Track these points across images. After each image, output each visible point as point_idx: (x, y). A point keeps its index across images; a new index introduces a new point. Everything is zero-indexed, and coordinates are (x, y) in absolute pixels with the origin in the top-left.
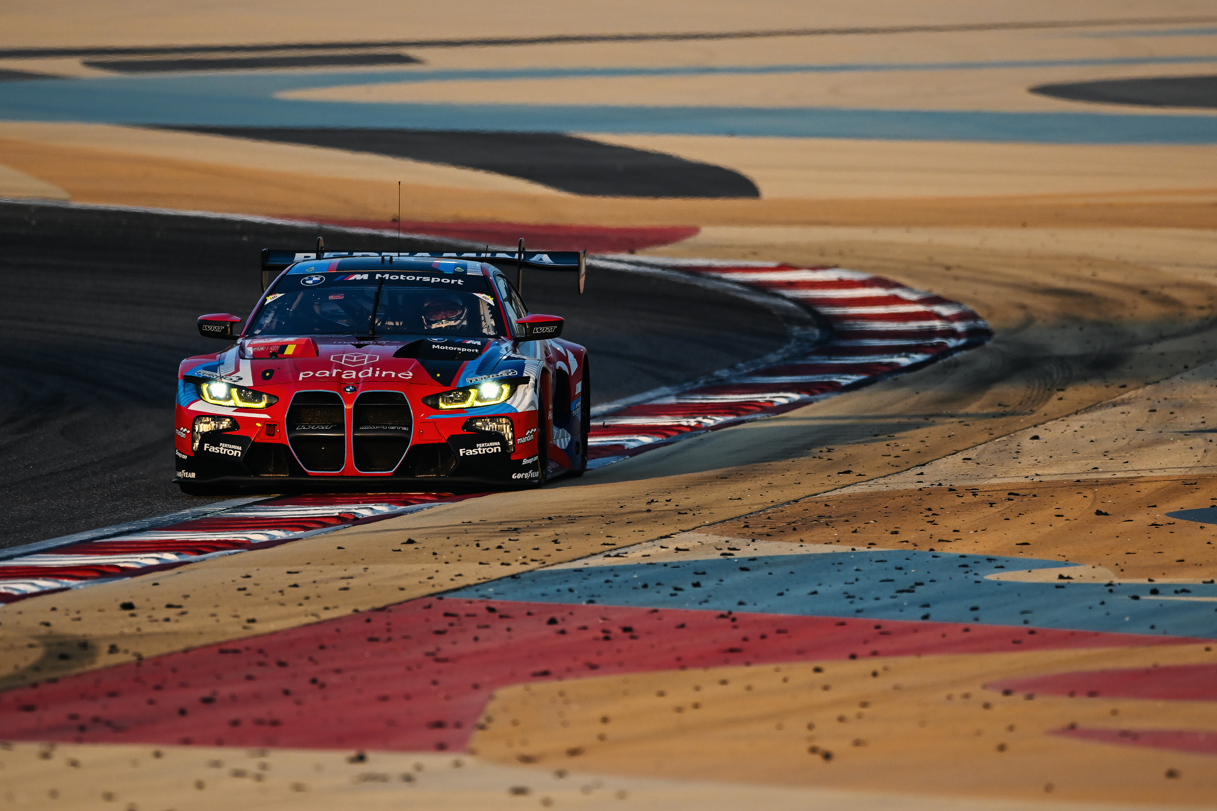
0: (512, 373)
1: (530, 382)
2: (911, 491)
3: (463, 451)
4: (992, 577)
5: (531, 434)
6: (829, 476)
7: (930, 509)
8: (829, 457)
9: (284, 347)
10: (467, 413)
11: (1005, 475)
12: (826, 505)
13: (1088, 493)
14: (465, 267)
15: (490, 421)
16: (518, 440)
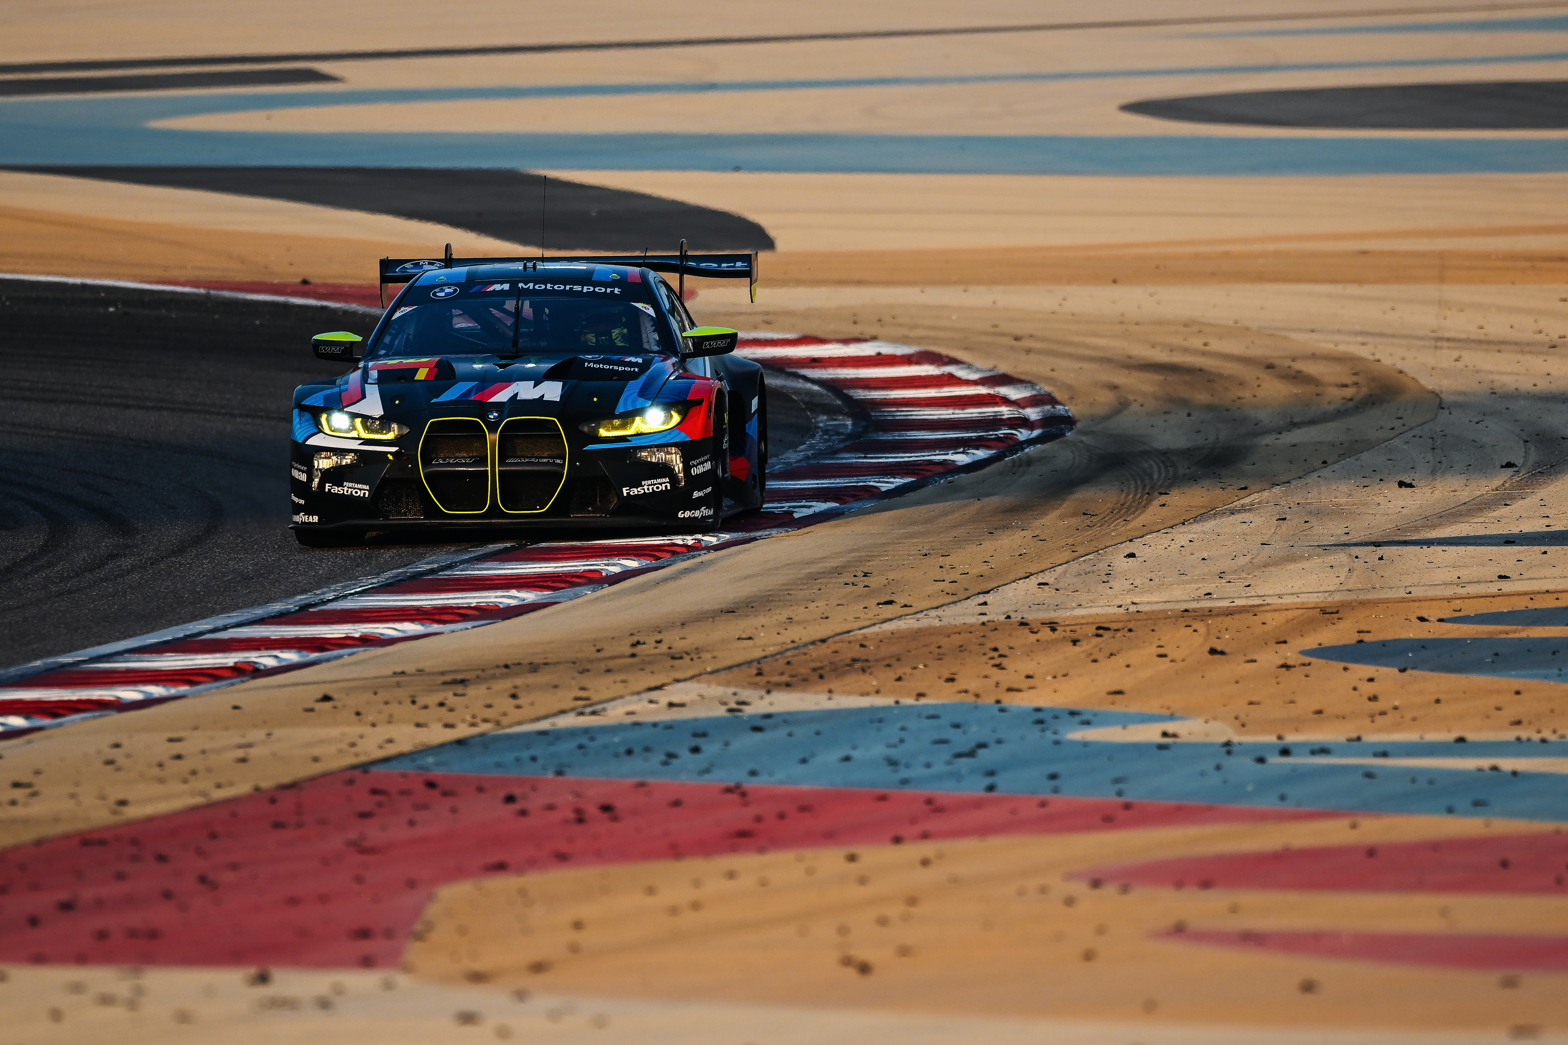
2: (971, 626)
4: (1077, 735)
6: (866, 608)
7: (996, 649)
8: (866, 584)
11: (1092, 605)
12: (862, 646)
13: (1200, 626)
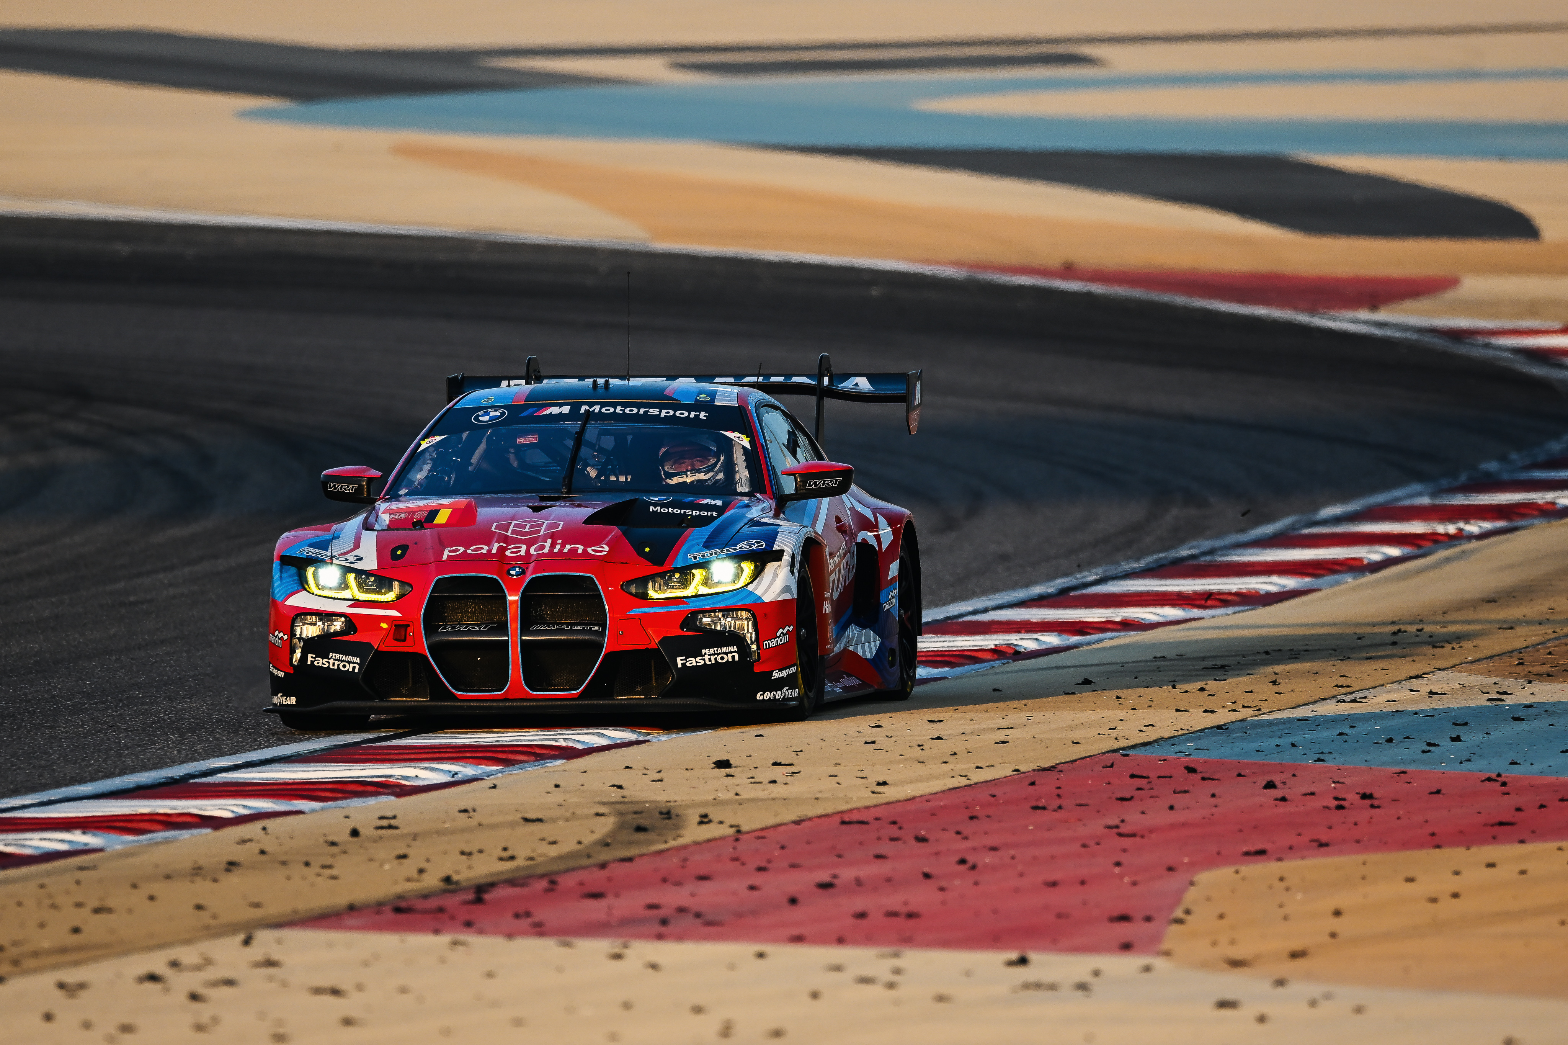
0: (756, 545)
1: (783, 558)
3: (681, 660)
5: (784, 635)
9: (434, 513)
10: (688, 604)
14: (713, 395)
15: (723, 616)
16: (764, 643)
